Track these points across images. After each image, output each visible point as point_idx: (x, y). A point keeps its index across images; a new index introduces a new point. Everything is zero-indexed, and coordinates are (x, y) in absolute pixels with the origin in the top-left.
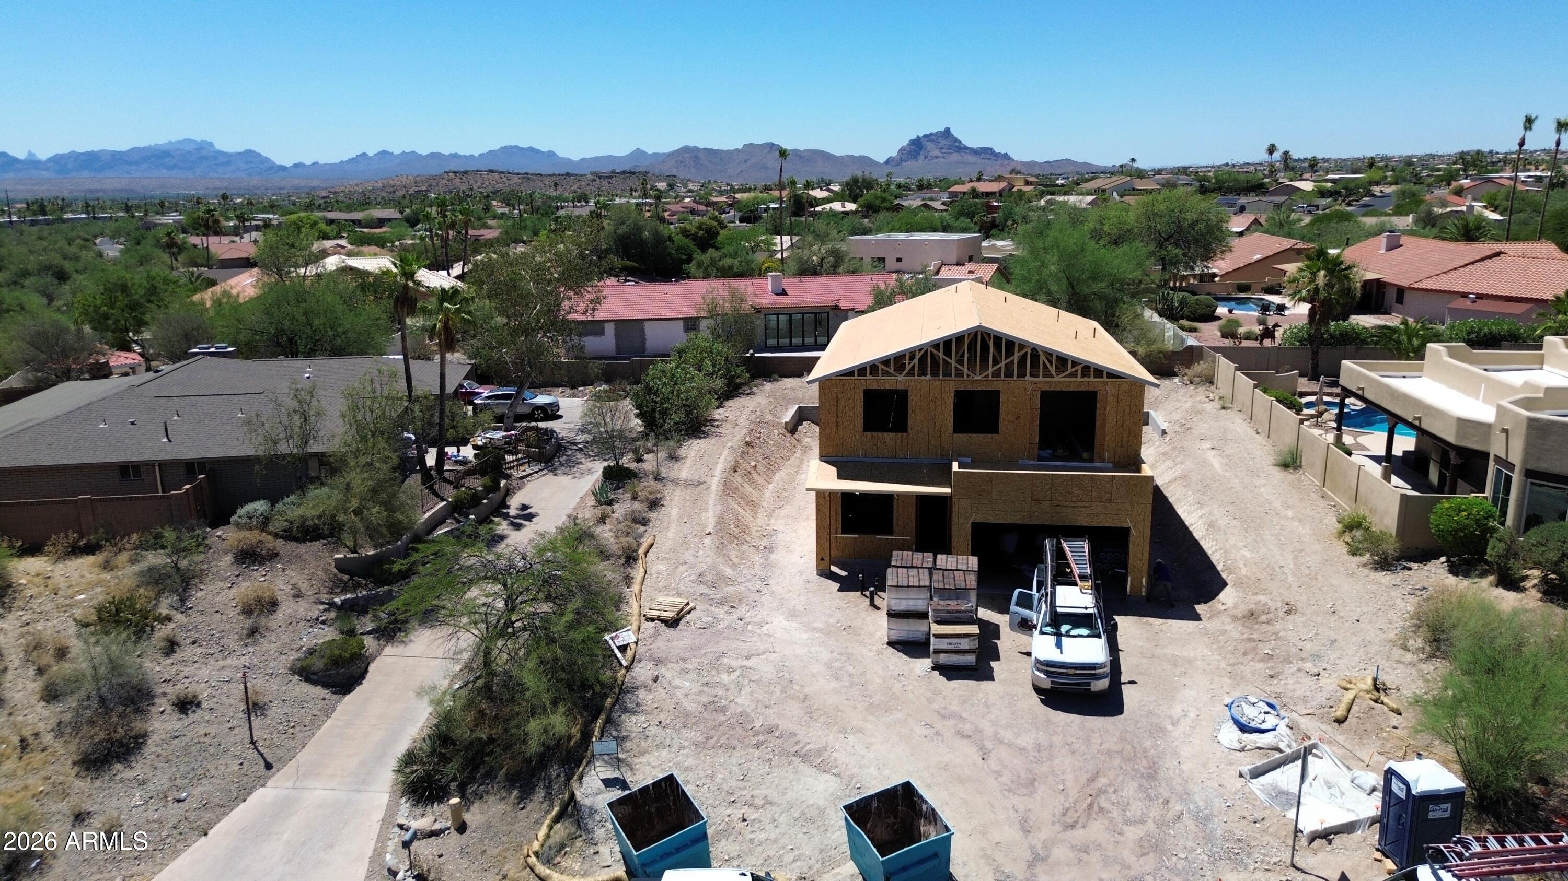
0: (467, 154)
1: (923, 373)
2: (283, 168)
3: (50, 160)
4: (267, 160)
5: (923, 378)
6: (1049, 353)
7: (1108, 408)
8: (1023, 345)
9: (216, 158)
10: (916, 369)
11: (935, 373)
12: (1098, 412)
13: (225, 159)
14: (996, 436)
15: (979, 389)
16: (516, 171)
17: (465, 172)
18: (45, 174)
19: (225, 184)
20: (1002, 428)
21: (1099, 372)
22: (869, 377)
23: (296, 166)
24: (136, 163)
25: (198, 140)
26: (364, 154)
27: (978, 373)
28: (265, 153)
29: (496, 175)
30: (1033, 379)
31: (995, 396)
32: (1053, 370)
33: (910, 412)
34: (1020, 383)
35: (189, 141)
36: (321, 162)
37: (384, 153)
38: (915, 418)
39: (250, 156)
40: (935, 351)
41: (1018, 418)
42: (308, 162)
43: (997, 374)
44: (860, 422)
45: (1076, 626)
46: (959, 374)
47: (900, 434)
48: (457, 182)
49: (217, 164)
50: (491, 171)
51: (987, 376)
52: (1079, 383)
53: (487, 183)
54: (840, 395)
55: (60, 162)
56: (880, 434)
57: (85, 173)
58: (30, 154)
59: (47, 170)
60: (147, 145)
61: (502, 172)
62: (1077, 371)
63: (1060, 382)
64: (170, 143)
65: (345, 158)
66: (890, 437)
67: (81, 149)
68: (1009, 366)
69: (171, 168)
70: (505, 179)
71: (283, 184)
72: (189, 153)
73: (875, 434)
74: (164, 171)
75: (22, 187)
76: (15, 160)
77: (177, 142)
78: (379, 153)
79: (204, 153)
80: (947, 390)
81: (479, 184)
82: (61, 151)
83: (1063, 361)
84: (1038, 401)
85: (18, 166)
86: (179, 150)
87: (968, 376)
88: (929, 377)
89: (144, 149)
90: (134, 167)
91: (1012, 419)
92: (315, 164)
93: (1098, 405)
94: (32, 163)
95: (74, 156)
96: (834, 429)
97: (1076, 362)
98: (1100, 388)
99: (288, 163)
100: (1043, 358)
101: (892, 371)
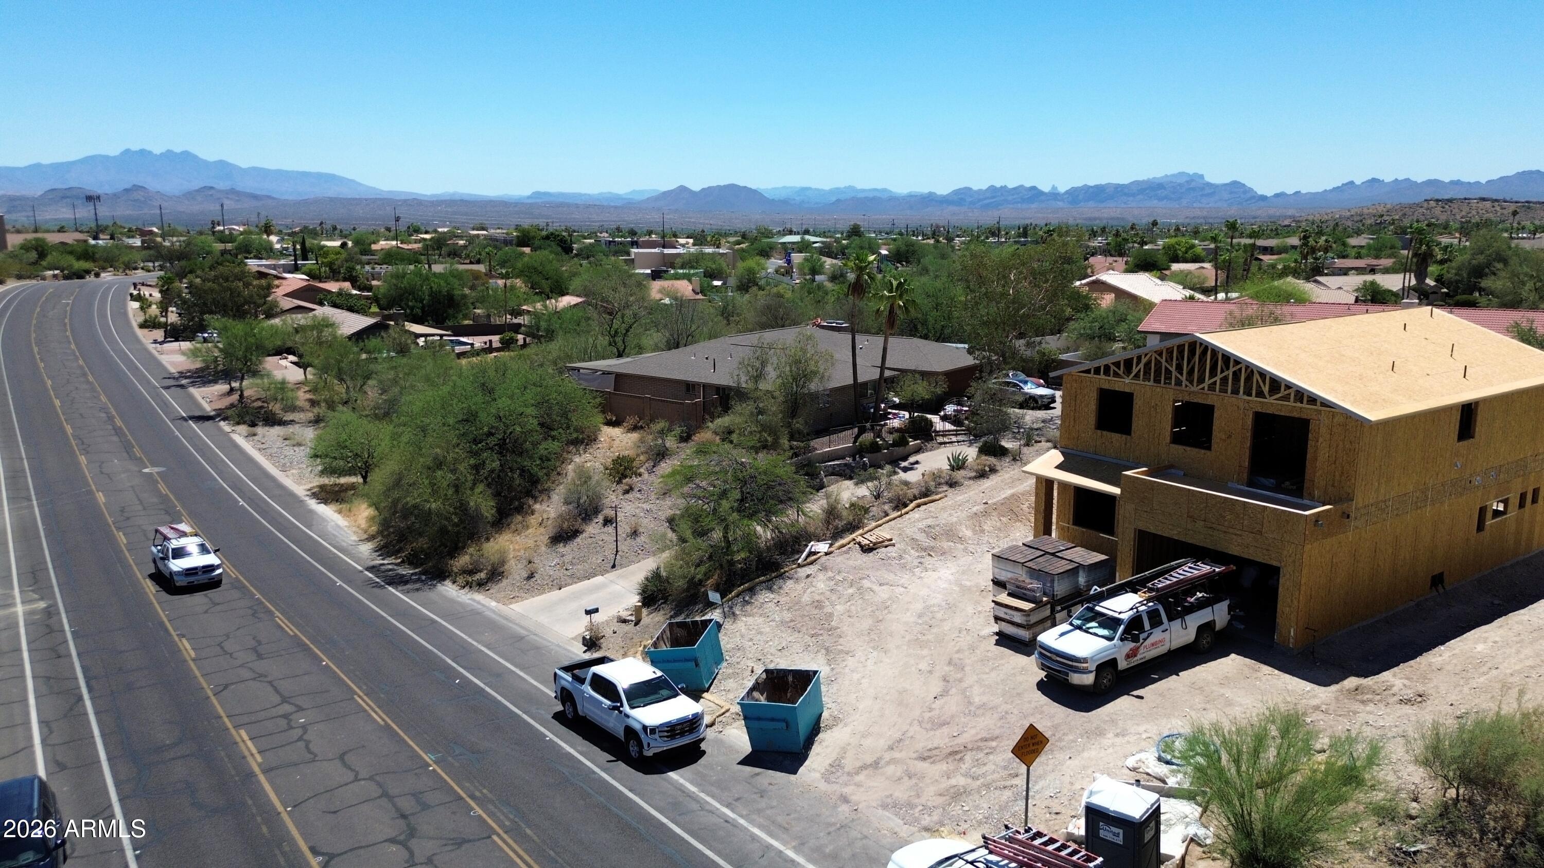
0: (1472, 181)
1: (1147, 377)
2: (1263, 198)
3: (1067, 192)
4: (1251, 190)
5: (1147, 383)
6: (1263, 374)
7: (1321, 440)
8: (1238, 361)
9: (1203, 189)
10: (1142, 373)
11: (1157, 381)
12: (1310, 442)
13: (1212, 190)
14: (1208, 453)
15: (1195, 401)
16: (1515, 199)
17: (1450, 201)
18: (1060, 204)
19: (1205, 213)
20: (1214, 446)
21: (1313, 399)
22: (1102, 376)
23: (1277, 196)
24: (1133, 195)
25: (1191, 173)
26: (1352, 183)
27: (1195, 384)
28: (1249, 184)
29: (1488, 204)
30: (1246, 397)
31: (1210, 409)
32: (1266, 389)
33: (1134, 415)
34: (1233, 399)
35: (1182, 174)
36: (1303, 191)
37: (1374, 180)
38: (1138, 423)
39: (1235, 186)
40: (1158, 358)
41: (1230, 437)
42: (1290, 191)
43: (1212, 387)
44: (1092, 419)
45: (1102, 625)
46: (1179, 383)
47: (1124, 436)
48: (1437, 211)
49: (1203, 195)
50: (1484, 199)
51: (1203, 389)
52: (1289, 408)
53: (1474, 212)
54: (1079, 391)
55: (1075, 195)
56: (1108, 434)
57: (1091, 204)
58: (1054, 187)
59: (1063, 200)
60: (1145, 178)
61: (1497, 201)
62: (1289, 394)
63: (1272, 404)
64: (1166, 176)
65: (1329, 188)
66: (1116, 437)
67: (1091, 183)
68: (1224, 380)
69: (1160, 199)
70: (1498, 208)
71: (1259, 213)
72: (1180, 185)
73: (1105, 433)
74: (1156, 202)
75: (1040, 215)
76: (1041, 193)
77: (1173, 175)
78: (1368, 181)
79: (1193, 185)
80: (1167, 397)
81: (1464, 213)
82: (1076, 185)
83: (1276, 384)
84: (1249, 421)
85: (1043, 198)
86: (1171, 182)
87: (1186, 386)
88: (1151, 383)
89: (1143, 181)
90: (1131, 198)
91: (1223, 437)
92: (1297, 193)
93: (1310, 435)
94: (1054, 195)
95: (1086, 188)
96: (1072, 423)
97: (1289, 386)
98: (1314, 417)
99: (1269, 193)
100: (1256, 376)
101: (1121, 372)
